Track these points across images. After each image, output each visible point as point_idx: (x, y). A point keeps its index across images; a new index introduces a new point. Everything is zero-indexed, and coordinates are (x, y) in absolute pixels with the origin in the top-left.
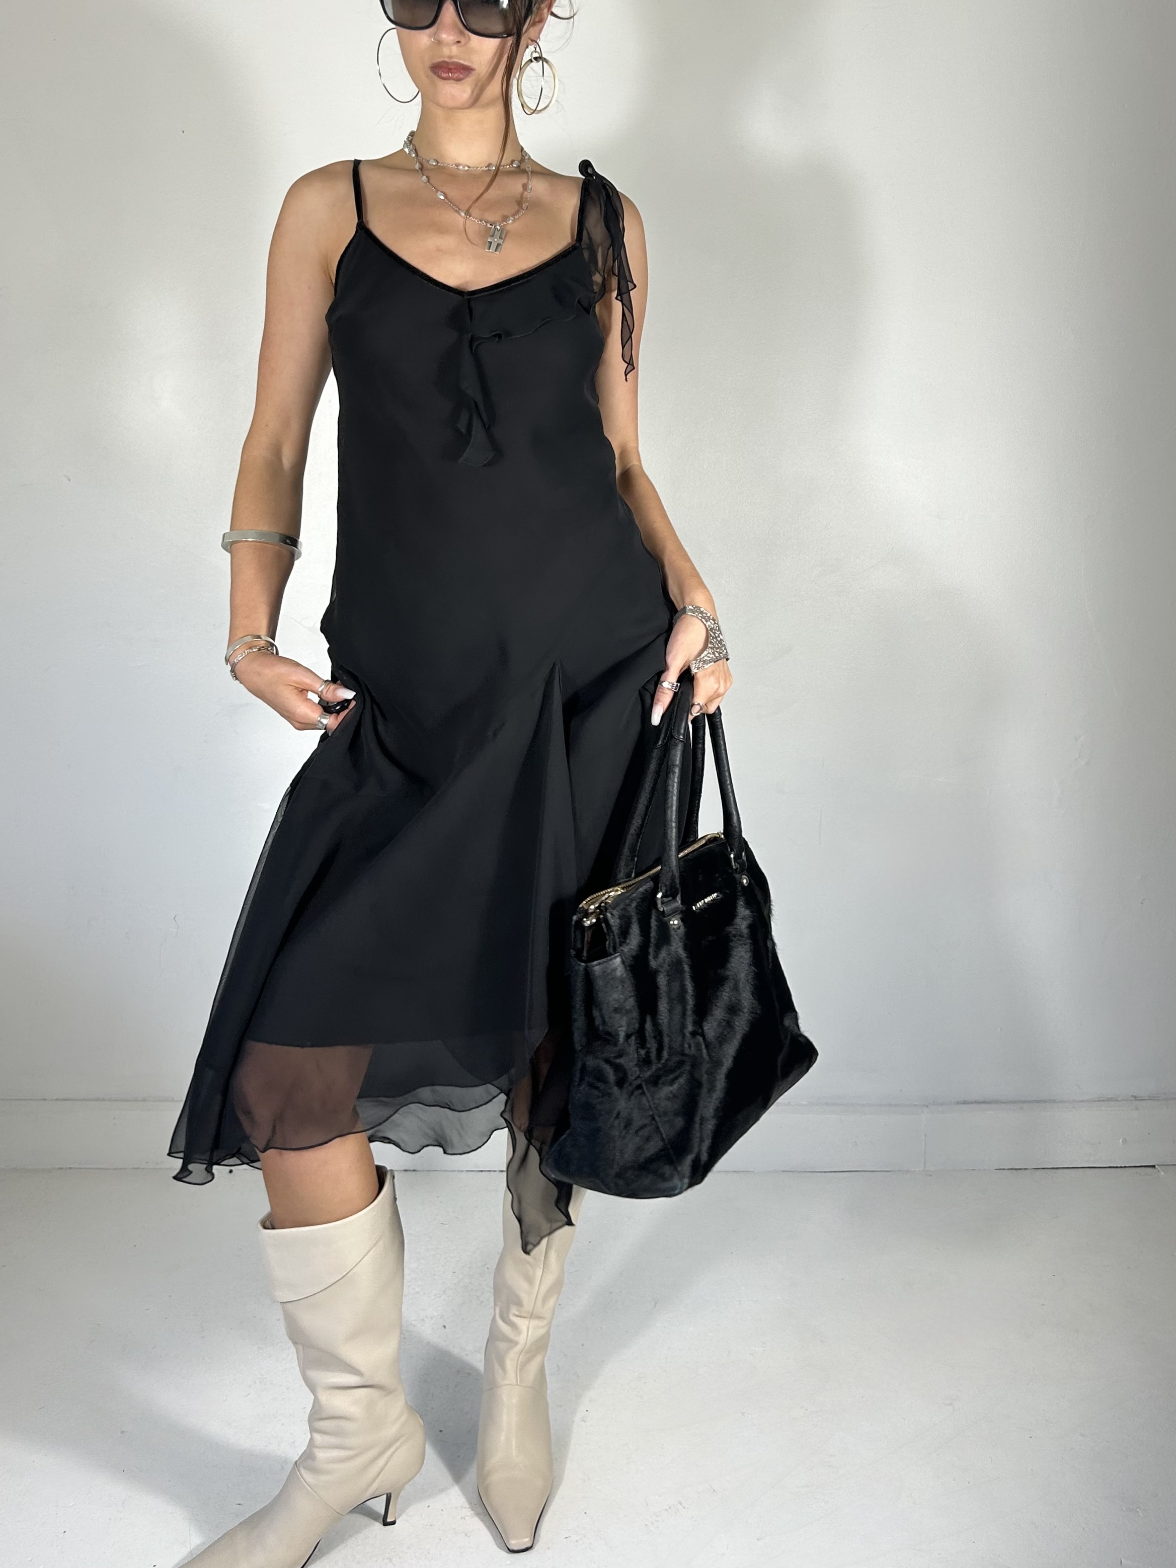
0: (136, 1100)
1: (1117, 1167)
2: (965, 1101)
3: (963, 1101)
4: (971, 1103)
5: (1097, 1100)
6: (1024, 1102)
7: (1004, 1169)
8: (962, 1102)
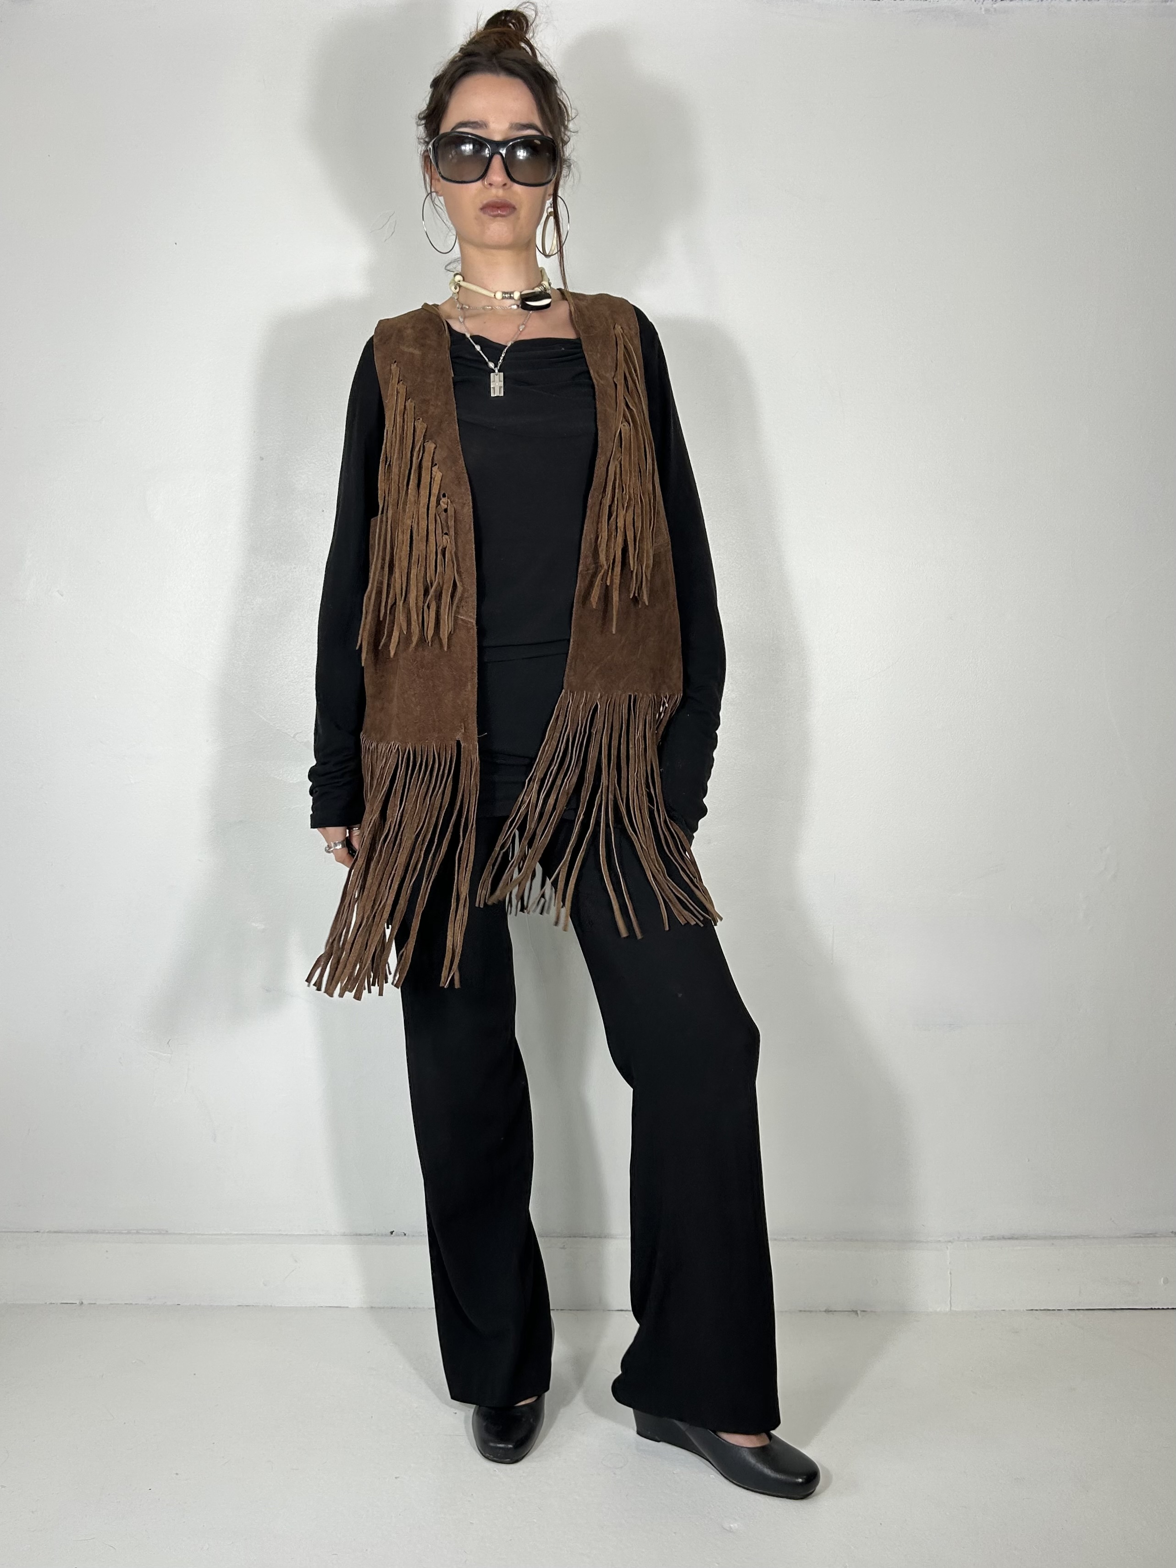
0: (129, 1233)
1: (1159, 1309)
2: (992, 1236)
3: (990, 1236)
4: (998, 1239)
5: (1132, 1236)
6: (1055, 1238)
7: (1037, 1310)
8: (989, 1238)
